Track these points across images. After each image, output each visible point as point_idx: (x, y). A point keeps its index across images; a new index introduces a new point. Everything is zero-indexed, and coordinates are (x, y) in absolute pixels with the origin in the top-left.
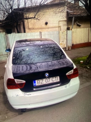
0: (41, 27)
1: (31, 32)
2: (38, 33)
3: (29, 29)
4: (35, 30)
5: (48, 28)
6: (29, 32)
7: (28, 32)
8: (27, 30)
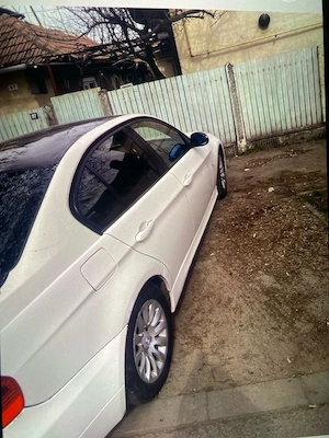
0: (242, 42)
1: (203, 68)
2: (220, 71)
3: (192, 61)
4: (216, 59)
5: (274, 41)
6: (195, 70)
7: (188, 72)
8: (184, 63)
